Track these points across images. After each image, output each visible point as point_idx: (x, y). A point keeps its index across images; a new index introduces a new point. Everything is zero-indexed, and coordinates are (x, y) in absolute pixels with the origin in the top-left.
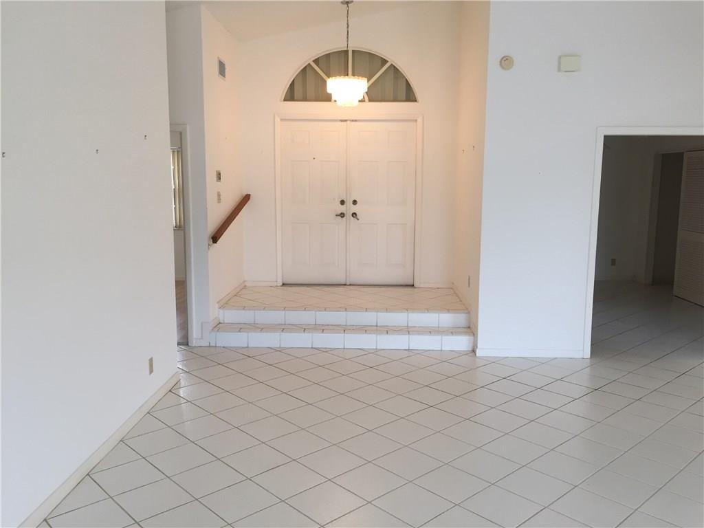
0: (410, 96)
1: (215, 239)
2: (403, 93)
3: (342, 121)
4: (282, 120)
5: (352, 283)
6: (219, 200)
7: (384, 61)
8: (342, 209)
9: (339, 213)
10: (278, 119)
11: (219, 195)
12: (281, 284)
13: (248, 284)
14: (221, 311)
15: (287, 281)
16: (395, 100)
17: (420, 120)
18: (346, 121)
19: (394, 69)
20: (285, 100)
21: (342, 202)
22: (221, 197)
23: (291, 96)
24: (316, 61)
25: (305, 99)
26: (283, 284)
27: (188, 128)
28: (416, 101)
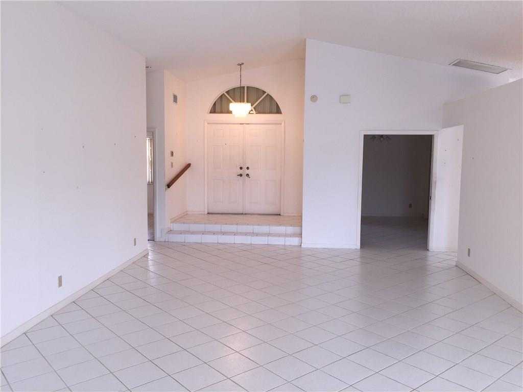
0: (278, 111)
1: (169, 186)
2: (275, 109)
3: (241, 124)
4: (208, 123)
5: (246, 213)
6: (172, 166)
7: (264, 92)
8: (240, 172)
9: (239, 174)
10: (206, 124)
11: (172, 164)
12: (207, 213)
13: (188, 213)
14: (172, 224)
15: (210, 212)
16: (271, 113)
17: (283, 124)
18: (243, 124)
19: (270, 97)
20: (210, 113)
21: (241, 168)
22: (174, 165)
23: (214, 110)
24: (227, 92)
25: (221, 112)
26: (208, 213)
27: (157, 130)
28: (281, 113)
